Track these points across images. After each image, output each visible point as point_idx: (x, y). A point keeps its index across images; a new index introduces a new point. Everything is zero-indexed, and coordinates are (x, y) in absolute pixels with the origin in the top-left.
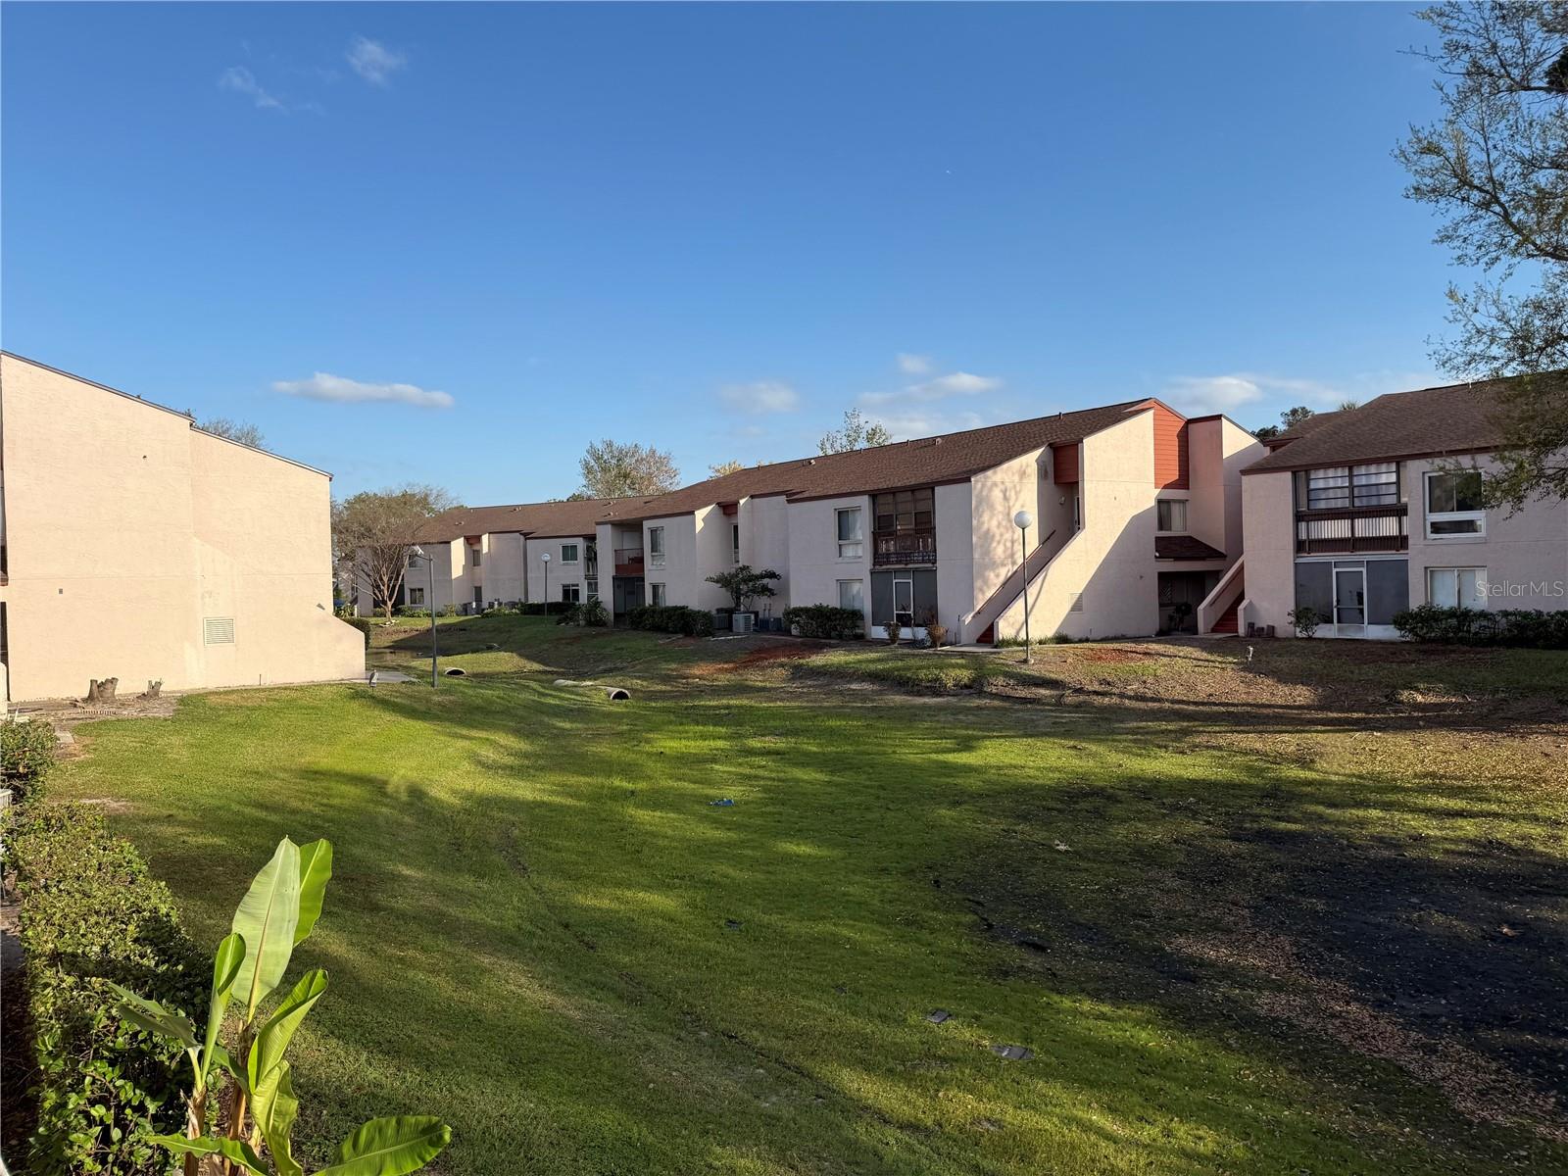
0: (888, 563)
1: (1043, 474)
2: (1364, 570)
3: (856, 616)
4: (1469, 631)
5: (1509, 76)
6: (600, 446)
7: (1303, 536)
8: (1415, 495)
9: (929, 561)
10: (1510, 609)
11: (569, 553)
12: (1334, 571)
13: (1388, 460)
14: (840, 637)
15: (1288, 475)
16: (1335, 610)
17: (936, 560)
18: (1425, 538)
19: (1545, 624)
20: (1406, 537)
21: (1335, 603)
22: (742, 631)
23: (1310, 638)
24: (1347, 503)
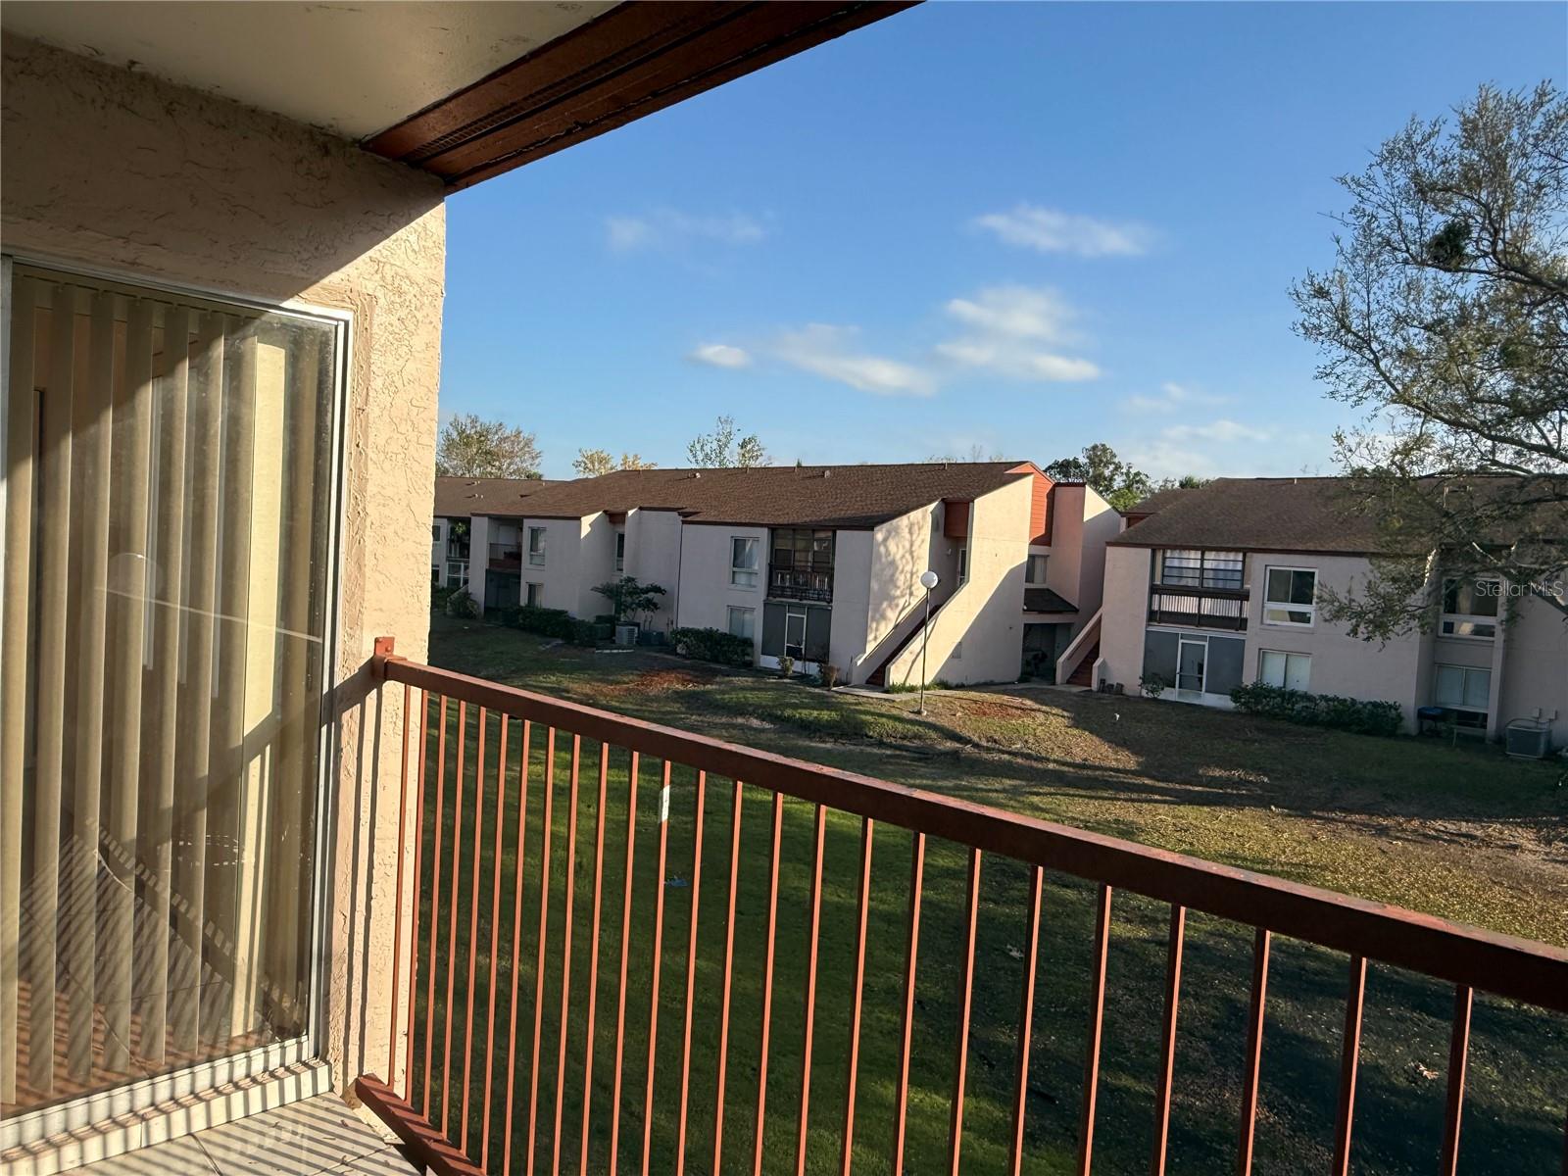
0: (783, 596)
1: (935, 528)
2: (1207, 644)
3: (748, 643)
4: (1293, 710)
5: (1408, 251)
7: (1156, 608)
8: (1257, 584)
9: (824, 600)
10: (1331, 695)
12: (1181, 641)
13: (1236, 550)
14: (728, 662)
15: (1149, 551)
16: (1178, 676)
17: (831, 601)
18: (1262, 623)
19: (1358, 711)
20: (1246, 620)
21: (1178, 671)
22: (625, 643)
23: (1155, 699)
24: (1196, 583)
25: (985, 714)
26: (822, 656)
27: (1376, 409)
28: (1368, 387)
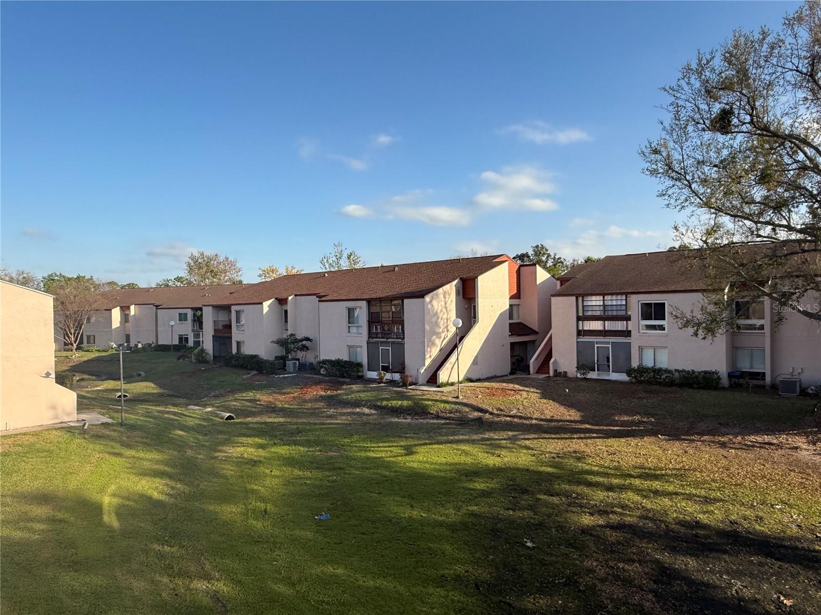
0: (377, 338)
1: (458, 293)
2: (610, 346)
3: (359, 365)
4: (660, 378)
5: (704, 124)
6: (196, 254)
7: (581, 328)
8: (635, 311)
9: (400, 338)
10: (680, 369)
11: (183, 318)
12: (596, 346)
13: (621, 294)
14: (350, 377)
15: (574, 298)
16: (596, 365)
17: (404, 338)
18: (639, 332)
19: (696, 377)
20: (630, 331)
21: (596, 362)
22: (291, 370)
23: (585, 378)
24: (602, 313)
25: (494, 395)
26: (402, 370)
27: (693, 211)
28: (686, 200)
